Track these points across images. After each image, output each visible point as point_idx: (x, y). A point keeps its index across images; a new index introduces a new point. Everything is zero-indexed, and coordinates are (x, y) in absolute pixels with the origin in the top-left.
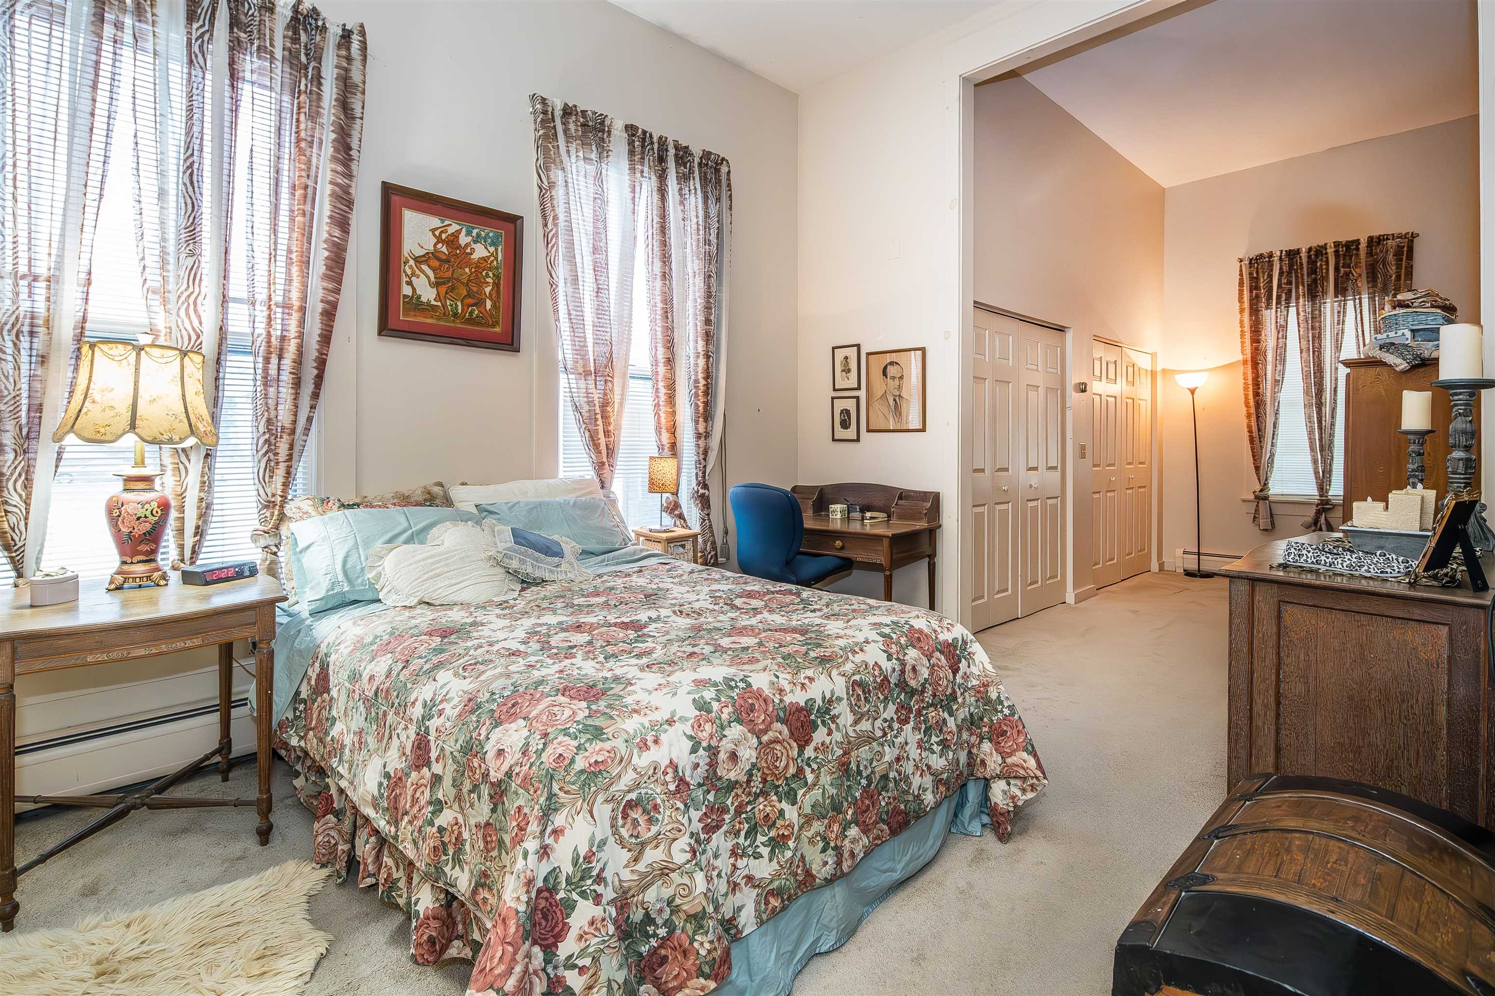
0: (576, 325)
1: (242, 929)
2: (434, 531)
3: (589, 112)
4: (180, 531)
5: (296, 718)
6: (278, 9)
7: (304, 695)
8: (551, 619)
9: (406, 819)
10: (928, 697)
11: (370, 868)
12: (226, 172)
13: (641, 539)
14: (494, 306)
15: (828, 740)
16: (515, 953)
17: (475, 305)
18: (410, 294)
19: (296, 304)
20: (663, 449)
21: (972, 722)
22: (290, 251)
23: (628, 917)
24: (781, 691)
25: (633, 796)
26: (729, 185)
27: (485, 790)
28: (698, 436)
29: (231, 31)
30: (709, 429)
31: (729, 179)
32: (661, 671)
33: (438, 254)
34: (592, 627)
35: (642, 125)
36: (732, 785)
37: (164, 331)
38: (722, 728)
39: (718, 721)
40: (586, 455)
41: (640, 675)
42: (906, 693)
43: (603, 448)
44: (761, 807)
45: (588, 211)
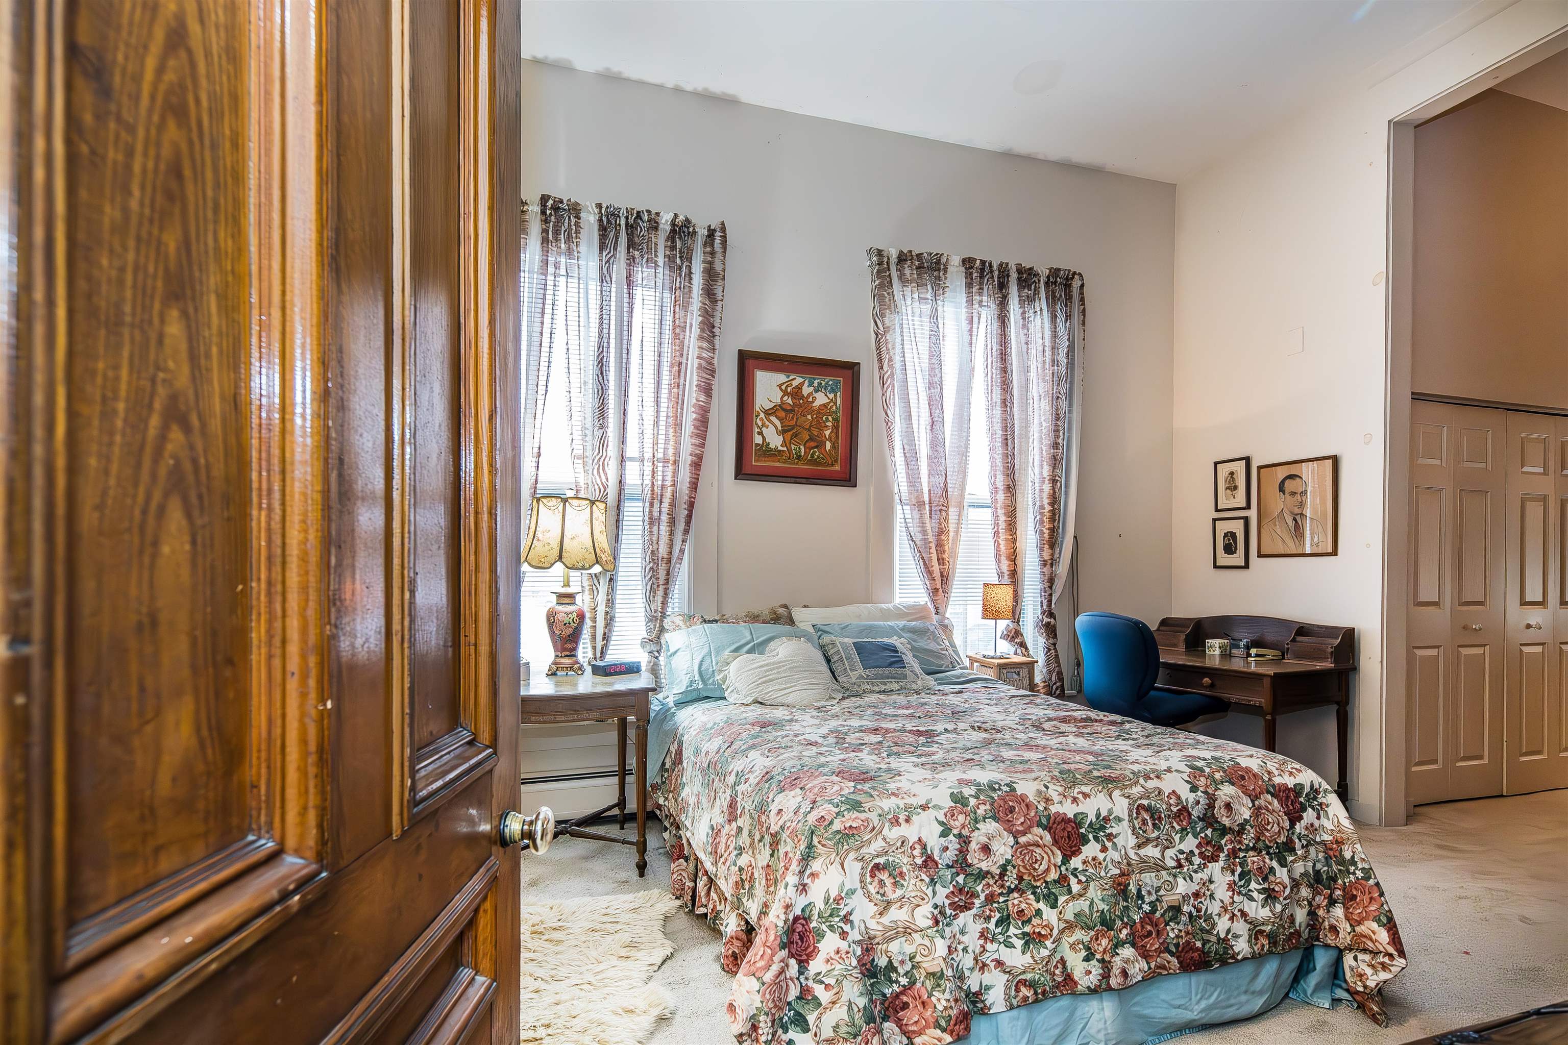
0: (911, 458)
1: (618, 927)
2: (772, 644)
3: (925, 255)
4: (594, 637)
5: (663, 783)
6: (661, 226)
7: (667, 766)
8: (855, 723)
9: (722, 860)
10: (1248, 838)
11: (703, 900)
12: (624, 361)
13: (976, 664)
14: (834, 447)
15: (1101, 856)
16: (773, 955)
17: (816, 447)
18: (761, 443)
19: (672, 458)
20: (1003, 576)
21: (1316, 880)
22: (667, 417)
23: (873, 960)
24: (1048, 800)
25: (881, 860)
26: (1082, 300)
27: (767, 839)
28: (1044, 563)
29: (628, 252)
30: (1056, 556)
31: (1082, 293)
32: (934, 770)
33: (784, 406)
34: (888, 731)
35: (979, 256)
36: (982, 875)
37: (583, 486)
38: (976, 821)
39: (972, 815)
40: (920, 583)
41: (913, 769)
42: (1214, 830)
43: (937, 574)
44: (1016, 902)
45: (924, 347)
